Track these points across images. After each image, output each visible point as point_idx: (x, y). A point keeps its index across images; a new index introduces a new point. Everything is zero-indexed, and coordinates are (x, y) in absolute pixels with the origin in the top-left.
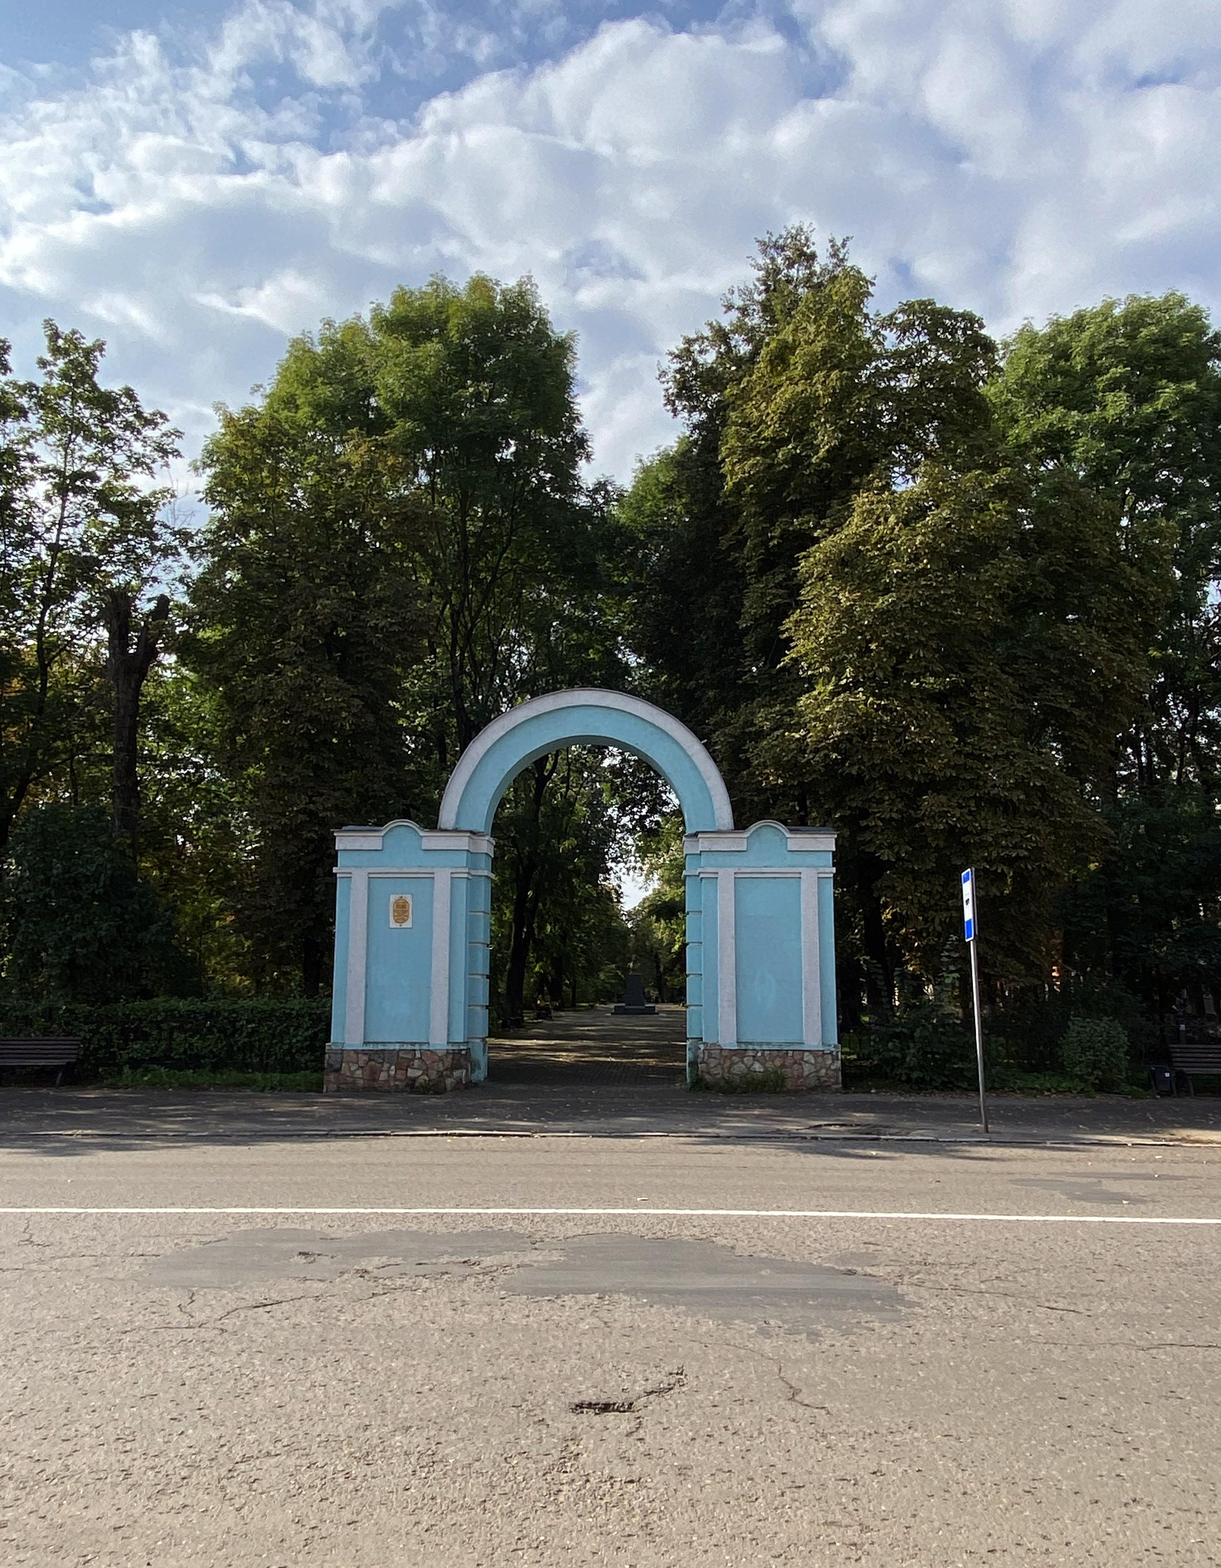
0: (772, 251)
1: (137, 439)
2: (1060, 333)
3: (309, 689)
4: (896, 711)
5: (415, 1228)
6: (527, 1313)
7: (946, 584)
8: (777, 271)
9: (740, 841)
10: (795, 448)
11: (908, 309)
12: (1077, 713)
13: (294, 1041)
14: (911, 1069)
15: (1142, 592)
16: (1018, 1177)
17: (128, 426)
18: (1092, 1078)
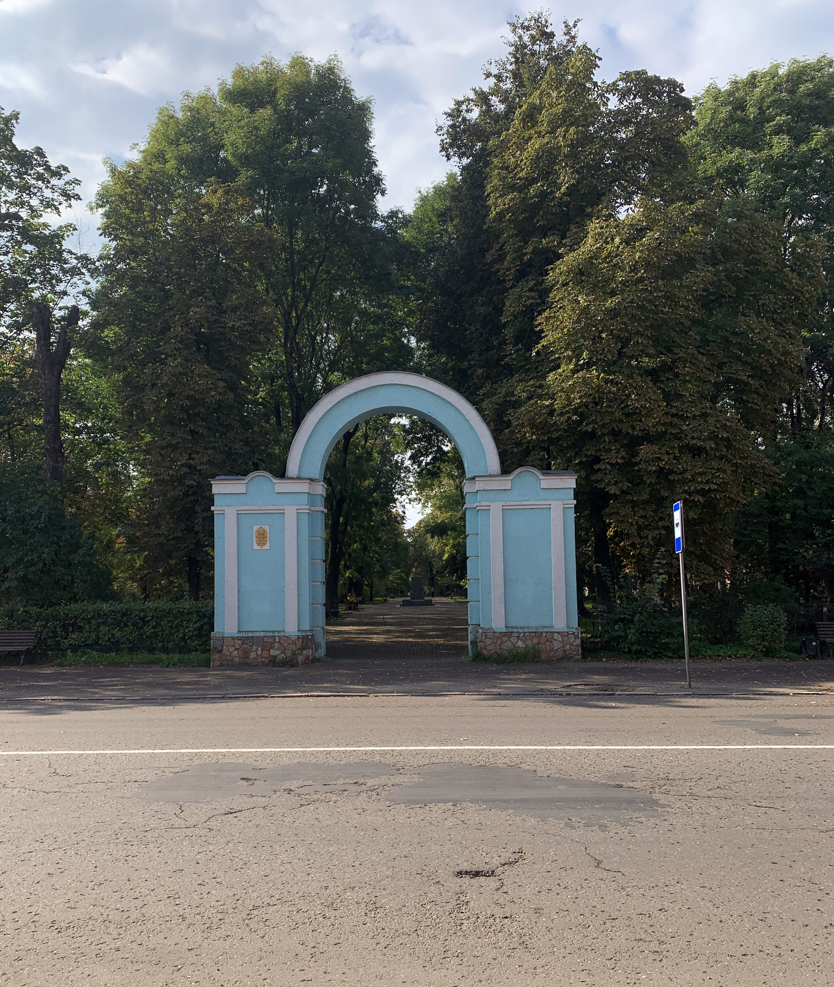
0: (520, 31)
1: (47, 187)
2: (738, 89)
3: (186, 375)
4: (622, 383)
5: (314, 761)
6: (408, 816)
7: (657, 289)
8: (525, 46)
9: (506, 482)
10: (542, 186)
11: (626, 77)
12: (752, 382)
13: (187, 631)
14: (632, 644)
15: (800, 291)
16: (717, 719)
17: (40, 177)
18: (761, 647)
